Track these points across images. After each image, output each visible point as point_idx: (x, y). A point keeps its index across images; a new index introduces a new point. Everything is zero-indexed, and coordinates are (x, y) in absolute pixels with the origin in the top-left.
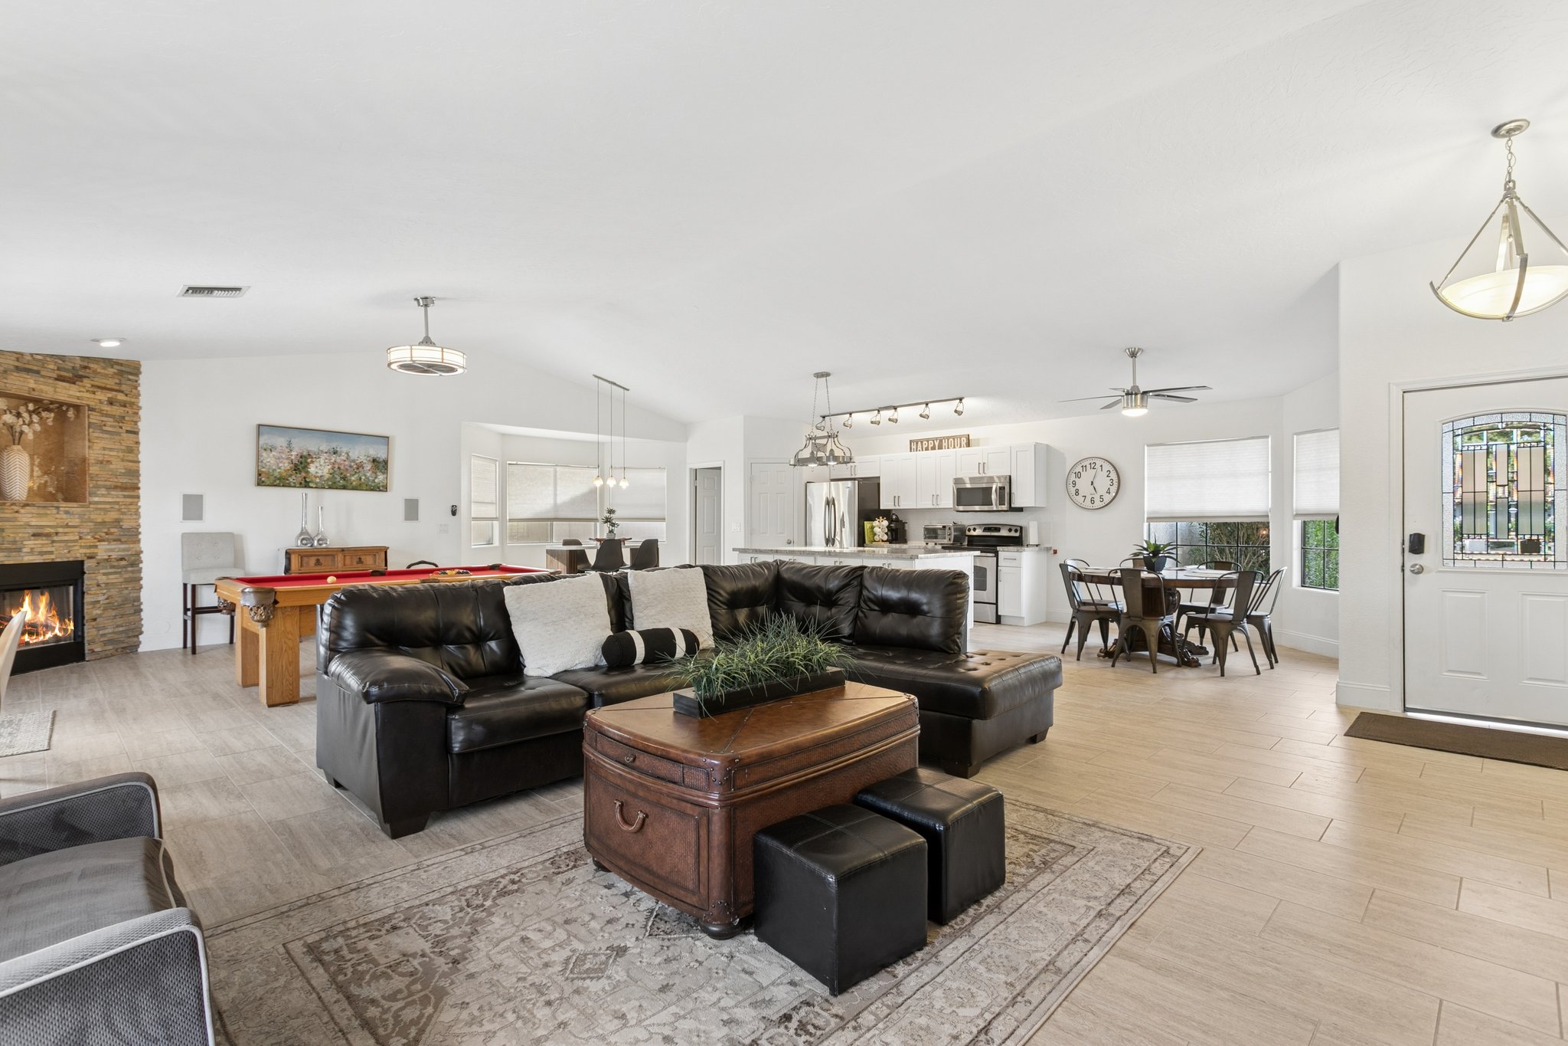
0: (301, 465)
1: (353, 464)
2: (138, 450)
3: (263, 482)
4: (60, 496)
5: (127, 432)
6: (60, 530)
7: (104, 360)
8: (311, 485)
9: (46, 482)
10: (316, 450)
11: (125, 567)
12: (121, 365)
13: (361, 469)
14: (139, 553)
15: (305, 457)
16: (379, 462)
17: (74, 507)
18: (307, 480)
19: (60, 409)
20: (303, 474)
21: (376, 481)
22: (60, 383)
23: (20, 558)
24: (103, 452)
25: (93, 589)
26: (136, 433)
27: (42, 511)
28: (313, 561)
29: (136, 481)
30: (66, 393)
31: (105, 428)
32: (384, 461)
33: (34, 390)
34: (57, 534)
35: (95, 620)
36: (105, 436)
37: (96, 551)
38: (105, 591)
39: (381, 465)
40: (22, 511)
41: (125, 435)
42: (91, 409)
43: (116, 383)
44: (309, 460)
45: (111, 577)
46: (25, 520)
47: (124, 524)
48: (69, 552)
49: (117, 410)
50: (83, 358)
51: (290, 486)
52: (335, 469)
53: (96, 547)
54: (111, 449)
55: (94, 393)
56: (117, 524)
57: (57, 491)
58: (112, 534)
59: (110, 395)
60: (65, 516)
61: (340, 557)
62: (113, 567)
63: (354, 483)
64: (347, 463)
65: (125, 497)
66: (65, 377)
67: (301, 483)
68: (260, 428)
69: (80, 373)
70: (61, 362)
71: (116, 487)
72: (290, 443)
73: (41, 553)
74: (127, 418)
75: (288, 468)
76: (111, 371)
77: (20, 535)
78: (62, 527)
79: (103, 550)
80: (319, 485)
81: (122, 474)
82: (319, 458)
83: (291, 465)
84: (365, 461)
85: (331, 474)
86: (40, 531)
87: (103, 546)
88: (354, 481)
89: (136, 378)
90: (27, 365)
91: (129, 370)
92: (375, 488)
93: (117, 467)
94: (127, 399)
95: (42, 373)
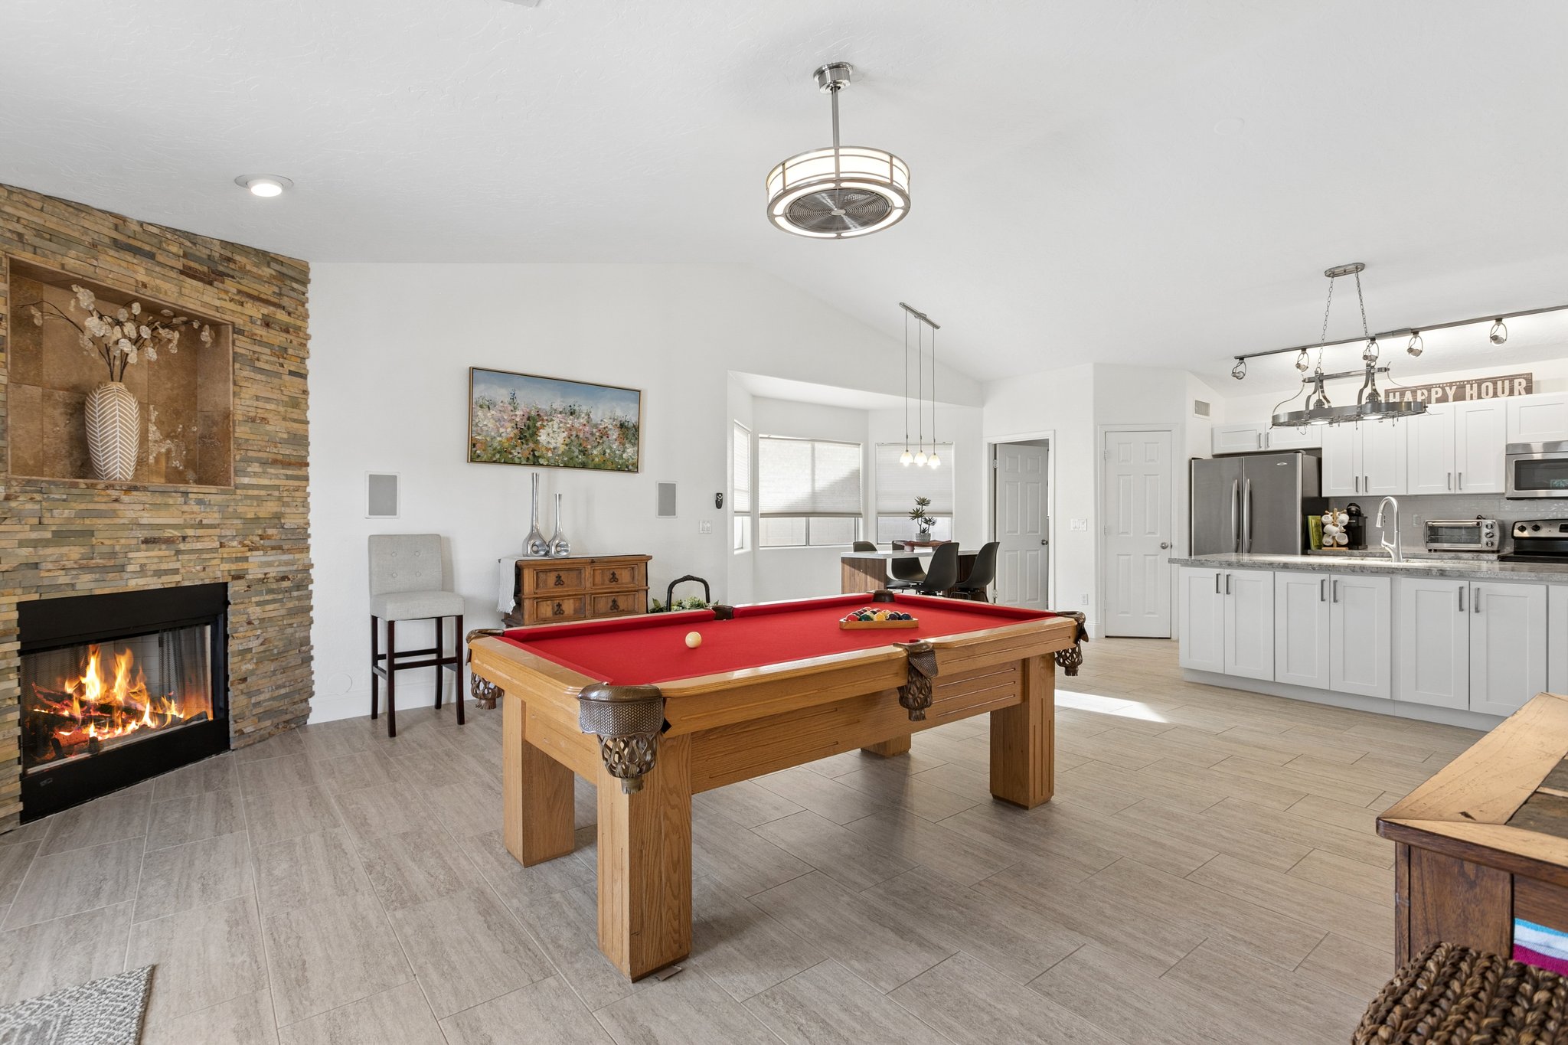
0: (528, 431)
1: (594, 430)
2: (306, 403)
3: (479, 456)
4: (191, 475)
5: (291, 373)
6: (190, 532)
7: (255, 252)
8: (541, 461)
9: (169, 451)
10: (548, 408)
11: (288, 590)
12: (281, 264)
13: (605, 438)
14: (308, 568)
15: (534, 419)
16: (627, 428)
17: (212, 493)
18: (537, 454)
19: (190, 325)
20: (531, 445)
22: (189, 280)
23: (123, 583)
24: (255, 404)
25: (241, 629)
26: (303, 376)
27: (159, 499)
28: (552, 578)
29: (303, 453)
30: (198, 298)
31: (258, 364)
32: (634, 426)
33: (144, 286)
34: (184, 538)
35: (244, 680)
36: (259, 377)
37: (245, 565)
38: (259, 632)
39: (630, 432)
40: (125, 498)
41: (287, 378)
42: (238, 331)
43: (274, 292)
44: (539, 424)
45: (268, 608)
46: (131, 514)
47: (287, 521)
48: (204, 568)
49: (277, 338)
50: (225, 244)
51: (514, 463)
52: (573, 438)
53: (246, 559)
54: (268, 400)
55: (242, 304)
56: (276, 521)
57: (185, 467)
58: (269, 537)
60: (196, 508)
61: (588, 572)
62: (271, 591)
63: (597, 460)
64: (587, 429)
65: (288, 477)
66: (196, 271)
67: (528, 458)
68: (475, 374)
69: (221, 268)
70: (190, 245)
71: (275, 462)
72: (513, 396)
73: (159, 573)
74: (290, 351)
75: (512, 435)
76: (267, 272)
77: (123, 541)
78: (192, 527)
79: (257, 565)
80: (552, 461)
81: (283, 442)
82: (552, 420)
83: (516, 431)
84: (610, 426)
85: (567, 445)
86: (156, 534)
87: (256, 558)
88: (597, 456)
89: (304, 289)
90: (132, 240)
91: (292, 274)
92: (622, 467)
93: (277, 429)
94: (290, 320)
95: (158, 258)
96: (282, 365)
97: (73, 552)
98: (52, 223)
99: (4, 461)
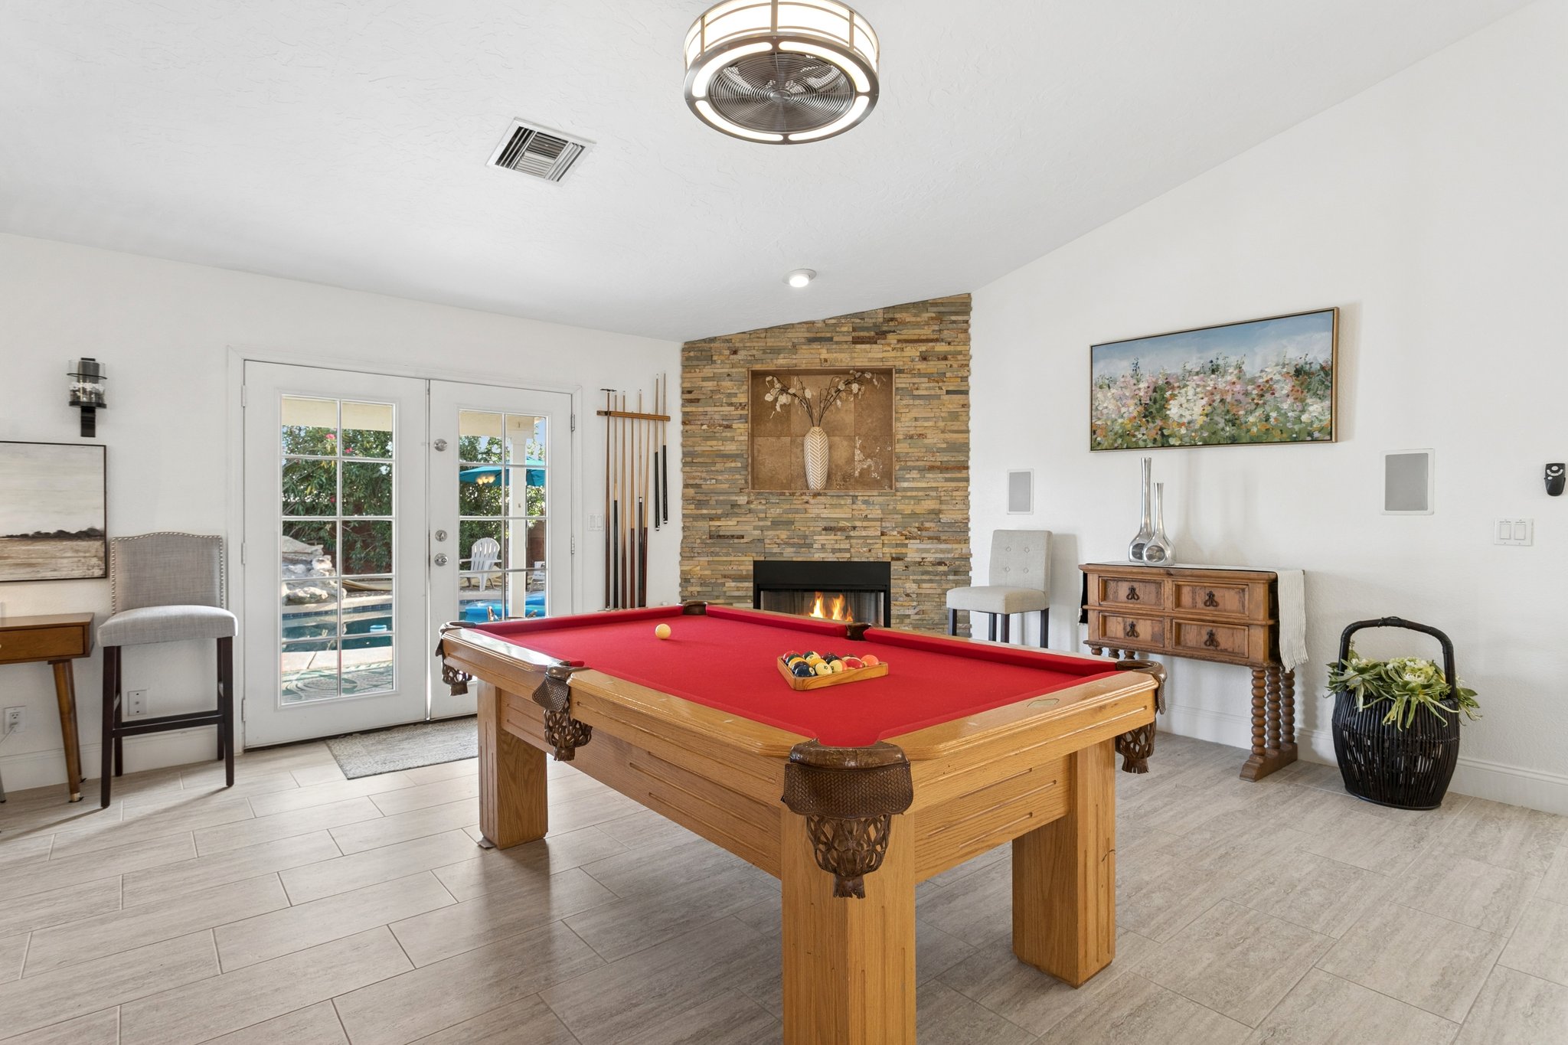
0: (1154, 406)
1: (1250, 388)
2: (968, 415)
3: (1099, 444)
5: (948, 392)
6: (858, 524)
7: (915, 305)
8: (1172, 441)
9: (870, 466)
10: (1179, 371)
11: (945, 574)
12: (942, 304)
13: (1268, 396)
14: (966, 558)
15: (1162, 389)
16: (1309, 374)
17: (876, 496)
18: (1166, 432)
19: (864, 376)
20: (1159, 422)
21: (1305, 418)
22: (858, 346)
23: (811, 555)
24: (914, 424)
25: (901, 599)
26: (966, 393)
27: (835, 501)
28: (1123, 590)
29: (963, 458)
30: (866, 356)
31: (916, 393)
32: (1323, 368)
33: (826, 360)
34: (854, 528)
36: (917, 402)
37: (904, 550)
38: (915, 604)
39: (1318, 380)
40: (812, 501)
41: (947, 397)
42: (900, 372)
43: (934, 331)
44: (1168, 394)
45: (924, 585)
46: (817, 511)
47: (943, 516)
48: (870, 551)
49: (933, 366)
50: (887, 310)
51: (1139, 448)
52: (1215, 404)
53: (906, 545)
54: (927, 419)
55: (902, 350)
56: (933, 516)
57: (881, 477)
58: (927, 529)
59: (924, 348)
60: (863, 507)
61: (1169, 587)
62: (927, 573)
63: (1255, 430)
64: (1238, 388)
65: (947, 480)
66: (862, 337)
67: (1155, 440)
69: (884, 328)
70: (859, 321)
71: (931, 468)
72: (1136, 367)
73: (834, 551)
74: (948, 375)
75: (1135, 413)
76: (926, 316)
77: (812, 529)
78: (860, 520)
79: (914, 551)
80: (1187, 439)
81: (944, 450)
82: (1186, 386)
83: (1140, 408)
84: (1277, 377)
85: (1207, 415)
86: (833, 524)
87: (914, 545)
88: (1254, 424)
89: (965, 318)
90: (819, 334)
91: (953, 309)
92: (1304, 436)
93: (935, 441)
94: (951, 348)
95: (836, 339)
96: (940, 389)
97: (784, 535)
98: (771, 342)
99: (746, 482)
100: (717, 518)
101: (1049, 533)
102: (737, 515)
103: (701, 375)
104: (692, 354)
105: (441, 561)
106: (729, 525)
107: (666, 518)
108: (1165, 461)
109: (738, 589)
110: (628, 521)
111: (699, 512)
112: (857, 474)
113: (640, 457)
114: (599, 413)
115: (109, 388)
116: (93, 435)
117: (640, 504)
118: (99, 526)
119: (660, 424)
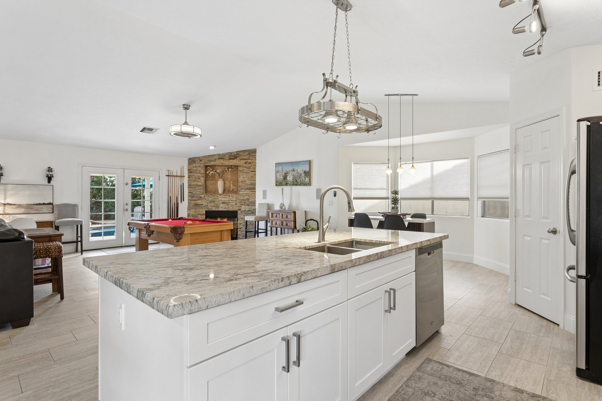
0: (285, 178)
1: (298, 174)
2: (256, 177)
5: (251, 171)
6: (230, 202)
7: (243, 151)
9: (234, 188)
10: (289, 170)
11: (250, 213)
12: (250, 151)
13: (301, 176)
14: (255, 209)
15: (286, 173)
16: (306, 173)
17: (234, 195)
18: (287, 183)
19: (232, 167)
20: (286, 180)
22: (230, 160)
23: (219, 209)
24: (243, 178)
25: (240, 219)
26: (255, 171)
29: (254, 187)
30: (233, 162)
31: (243, 171)
32: (309, 172)
33: (223, 163)
34: (229, 203)
35: (241, 228)
36: (244, 173)
37: (241, 208)
38: (243, 220)
39: (308, 174)
40: (219, 196)
42: (240, 166)
43: (248, 157)
44: (287, 175)
46: (220, 199)
47: (250, 200)
49: (247, 165)
50: (237, 152)
51: (283, 185)
52: (294, 177)
54: (246, 177)
55: (240, 161)
56: (248, 200)
58: (246, 203)
59: (245, 161)
60: (231, 198)
61: (281, 214)
63: (299, 183)
65: (251, 191)
66: (231, 158)
68: (277, 164)
69: (236, 156)
70: (230, 154)
71: (247, 189)
72: (282, 169)
73: (224, 208)
74: (251, 167)
76: (246, 153)
77: (219, 203)
78: (230, 201)
79: (243, 208)
80: (290, 184)
81: (250, 185)
82: (290, 173)
83: (283, 177)
84: (302, 173)
85: (293, 179)
86: (224, 202)
87: (243, 207)
89: (255, 154)
90: (221, 157)
91: (252, 152)
92: (305, 185)
93: (248, 182)
94: (252, 161)
95: (225, 158)
96: (249, 170)
97: (213, 204)
98: (210, 159)
99: (204, 192)
100: (196, 200)
101: (268, 204)
102: (201, 200)
103: (192, 166)
104: (190, 161)
105: (127, 210)
106: (199, 202)
107: (183, 200)
108: (287, 189)
109: (202, 217)
110: (174, 201)
111: (192, 199)
112: (231, 190)
113: (177, 186)
114: (166, 176)
115: (54, 173)
116: (50, 183)
117: (177, 197)
118: (52, 202)
119: (182, 178)
